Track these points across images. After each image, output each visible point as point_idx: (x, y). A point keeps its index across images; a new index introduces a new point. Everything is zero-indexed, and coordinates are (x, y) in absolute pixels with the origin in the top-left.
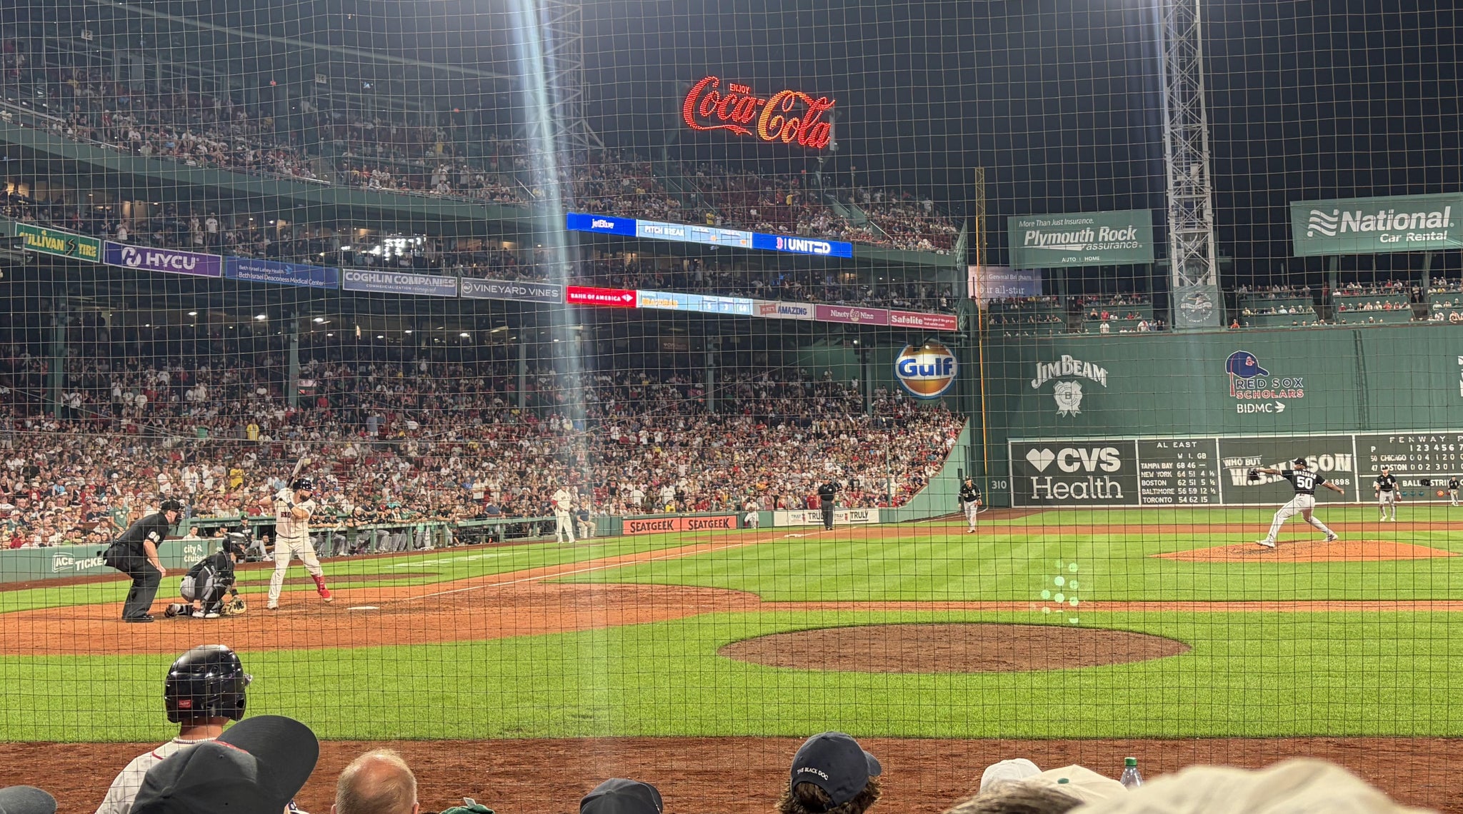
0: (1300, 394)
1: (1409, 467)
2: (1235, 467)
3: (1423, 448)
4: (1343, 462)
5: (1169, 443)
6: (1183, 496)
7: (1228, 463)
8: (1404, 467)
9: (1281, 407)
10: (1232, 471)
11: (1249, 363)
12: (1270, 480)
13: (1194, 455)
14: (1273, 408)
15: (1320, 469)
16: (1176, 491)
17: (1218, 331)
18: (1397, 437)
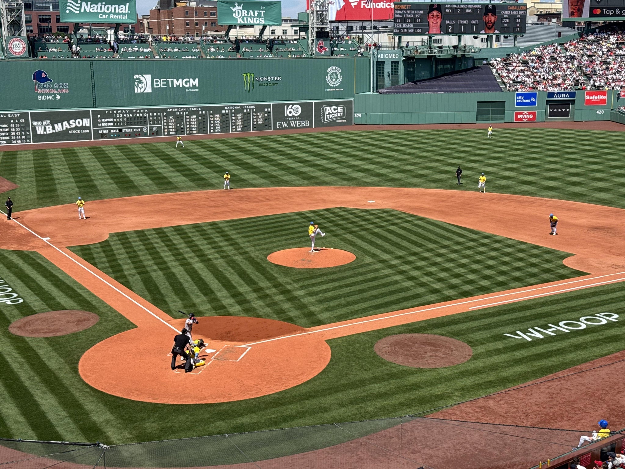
0: (67, 91)
1: (114, 124)
2: (38, 126)
3: (120, 115)
4: (86, 122)
5: (6, 115)
6: (14, 140)
7: (35, 123)
8: (112, 124)
9: (58, 97)
10: (37, 128)
11: (43, 76)
12: (54, 131)
13: (19, 121)
14: (54, 97)
15: (76, 126)
16: (11, 138)
17: (28, 60)
18: (109, 111)
